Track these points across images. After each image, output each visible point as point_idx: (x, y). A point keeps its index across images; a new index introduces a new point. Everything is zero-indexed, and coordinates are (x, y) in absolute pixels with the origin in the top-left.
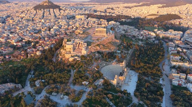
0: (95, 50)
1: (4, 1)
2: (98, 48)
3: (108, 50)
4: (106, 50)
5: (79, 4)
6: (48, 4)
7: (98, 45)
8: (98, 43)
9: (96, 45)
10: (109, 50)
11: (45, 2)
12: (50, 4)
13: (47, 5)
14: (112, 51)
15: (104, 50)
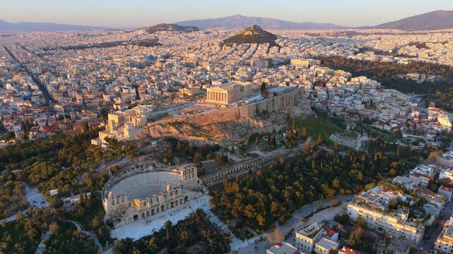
0: (160, 133)
1: (189, 27)
2: (173, 130)
3: (202, 139)
4: (199, 138)
5: (343, 33)
6: (251, 33)
7: (177, 125)
8: (180, 120)
9: (169, 123)
10: (207, 140)
11: (248, 29)
12: (255, 33)
13: (249, 35)
14: (216, 143)
15: (191, 138)
